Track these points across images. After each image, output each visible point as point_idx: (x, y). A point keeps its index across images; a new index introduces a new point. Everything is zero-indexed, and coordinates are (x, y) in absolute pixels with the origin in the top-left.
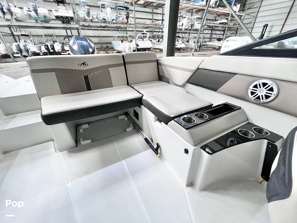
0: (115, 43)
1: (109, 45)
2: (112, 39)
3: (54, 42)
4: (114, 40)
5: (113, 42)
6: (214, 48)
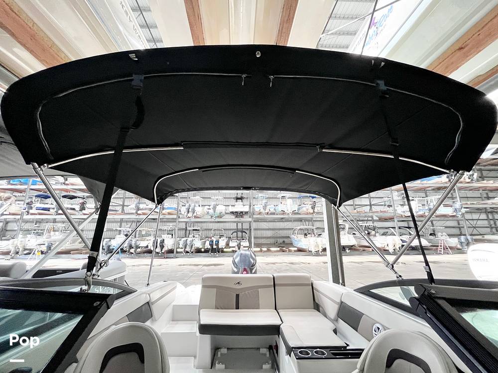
0: (295, 237)
1: (286, 240)
2: (292, 231)
3: (221, 236)
4: (293, 234)
5: (292, 236)
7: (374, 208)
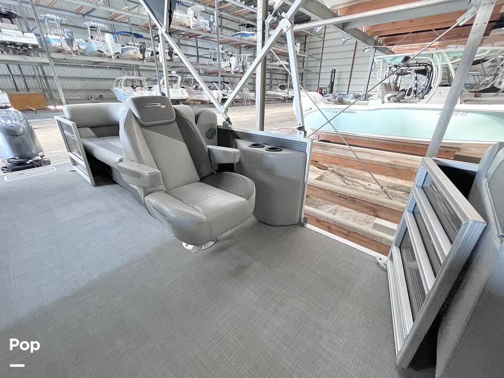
0: (121, 90)
5: (116, 88)
6: (279, 99)
7: (201, 60)
